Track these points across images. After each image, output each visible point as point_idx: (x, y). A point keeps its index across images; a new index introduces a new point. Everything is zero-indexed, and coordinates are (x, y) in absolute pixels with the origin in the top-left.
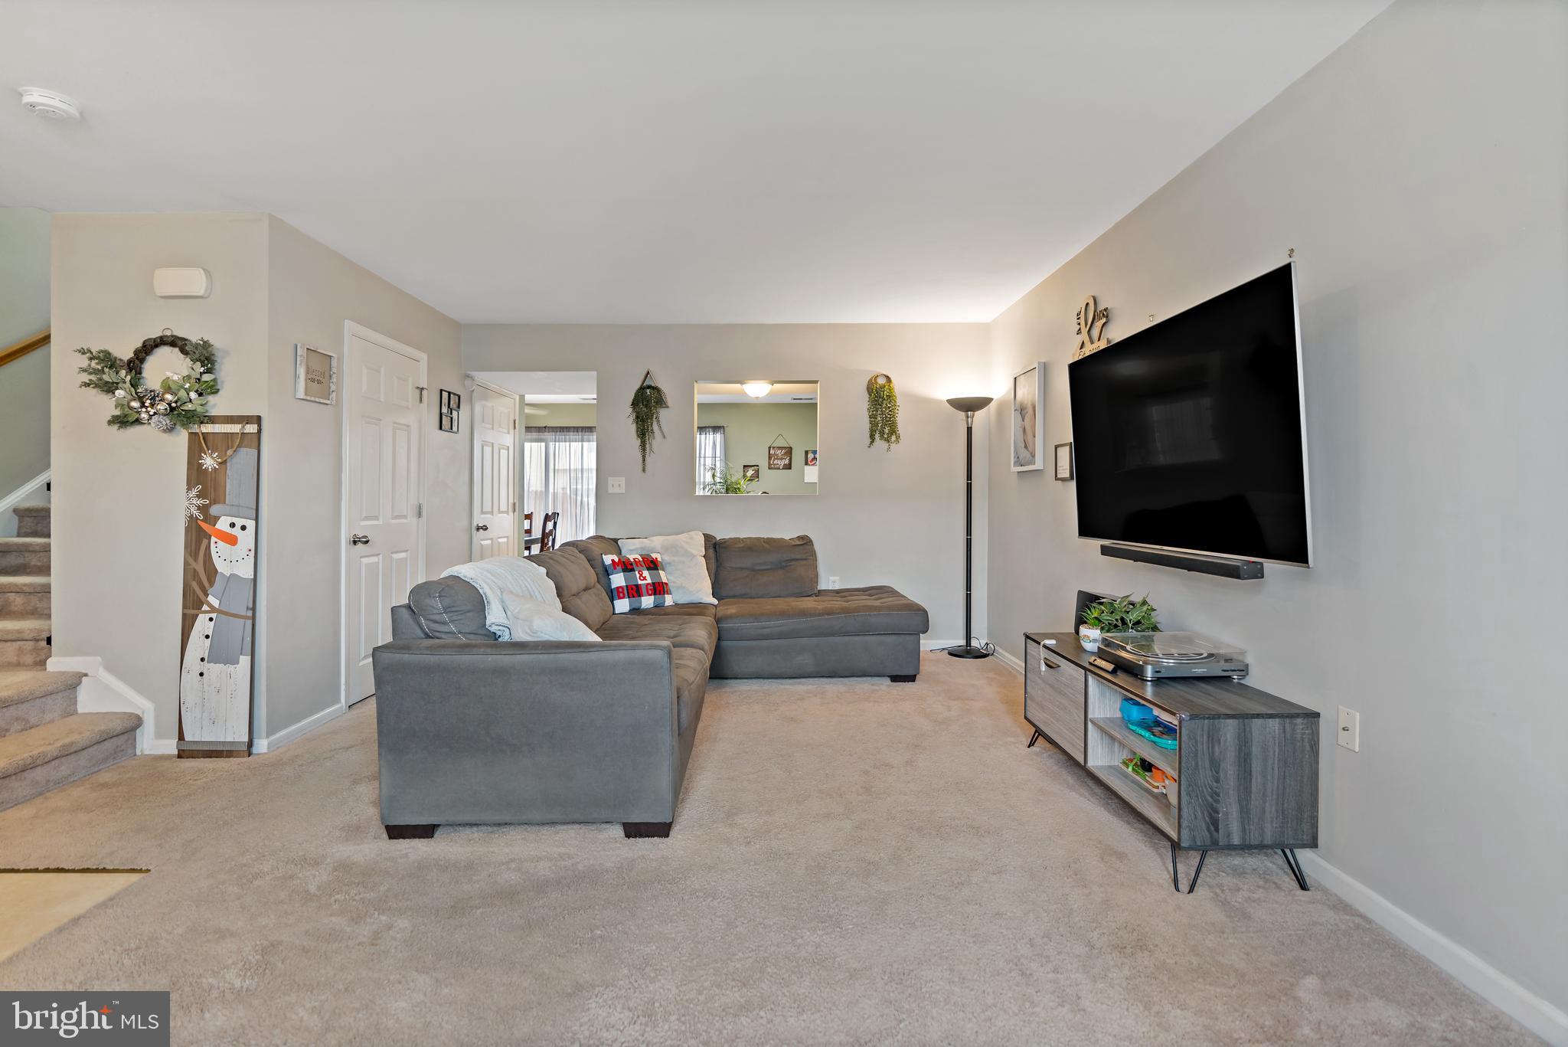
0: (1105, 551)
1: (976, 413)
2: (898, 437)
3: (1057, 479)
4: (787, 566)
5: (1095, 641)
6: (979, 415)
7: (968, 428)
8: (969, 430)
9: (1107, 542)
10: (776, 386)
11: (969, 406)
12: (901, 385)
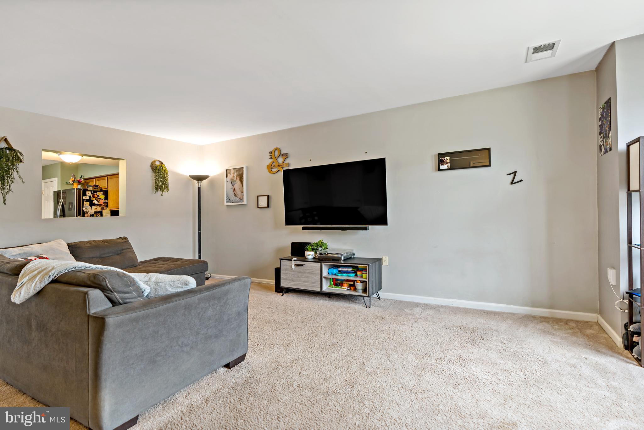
0: (303, 229)
1: (202, 181)
2: (168, 189)
3: (258, 207)
4: (121, 253)
5: (313, 255)
6: (204, 182)
7: (199, 187)
8: (199, 188)
9: (303, 226)
10: (84, 157)
11: (199, 178)
12: (169, 166)
